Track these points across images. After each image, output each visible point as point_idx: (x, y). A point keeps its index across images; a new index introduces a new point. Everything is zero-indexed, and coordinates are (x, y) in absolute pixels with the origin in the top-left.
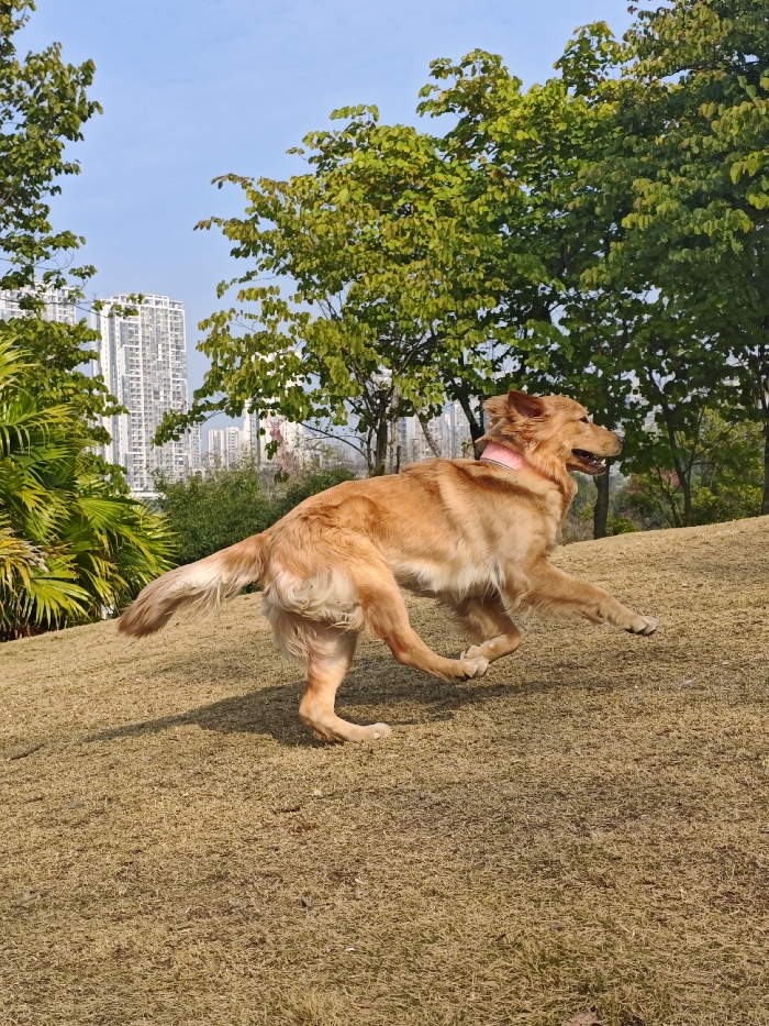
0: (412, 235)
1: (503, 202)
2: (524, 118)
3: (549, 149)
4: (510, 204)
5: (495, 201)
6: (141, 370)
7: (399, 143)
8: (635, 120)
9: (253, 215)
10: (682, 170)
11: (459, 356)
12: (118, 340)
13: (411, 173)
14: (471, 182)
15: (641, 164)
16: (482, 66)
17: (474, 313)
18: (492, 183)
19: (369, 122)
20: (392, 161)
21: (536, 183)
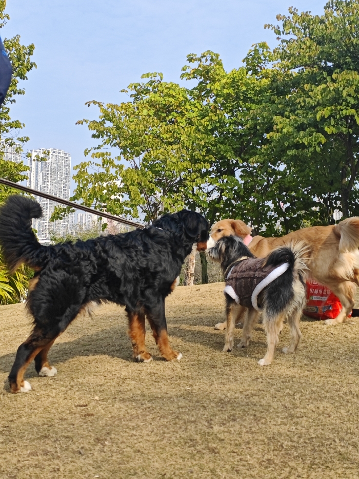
0: (174, 133)
1: (216, 121)
2: (228, 84)
3: (238, 98)
4: (219, 122)
5: (212, 120)
6: (49, 184)
7: (171, 90)
8: (277, 88)
9: (103, 119)
10: (296, 113)
11: (192, 189)
12: (39, 169)
13: (176, 104)
14: (202, 111)
15: (278, 109)
16: (210, 58)
17: (200, 170)
18: (212, 111)
19: (158, 80)
20: (167, 98)
21: (231, 113)
